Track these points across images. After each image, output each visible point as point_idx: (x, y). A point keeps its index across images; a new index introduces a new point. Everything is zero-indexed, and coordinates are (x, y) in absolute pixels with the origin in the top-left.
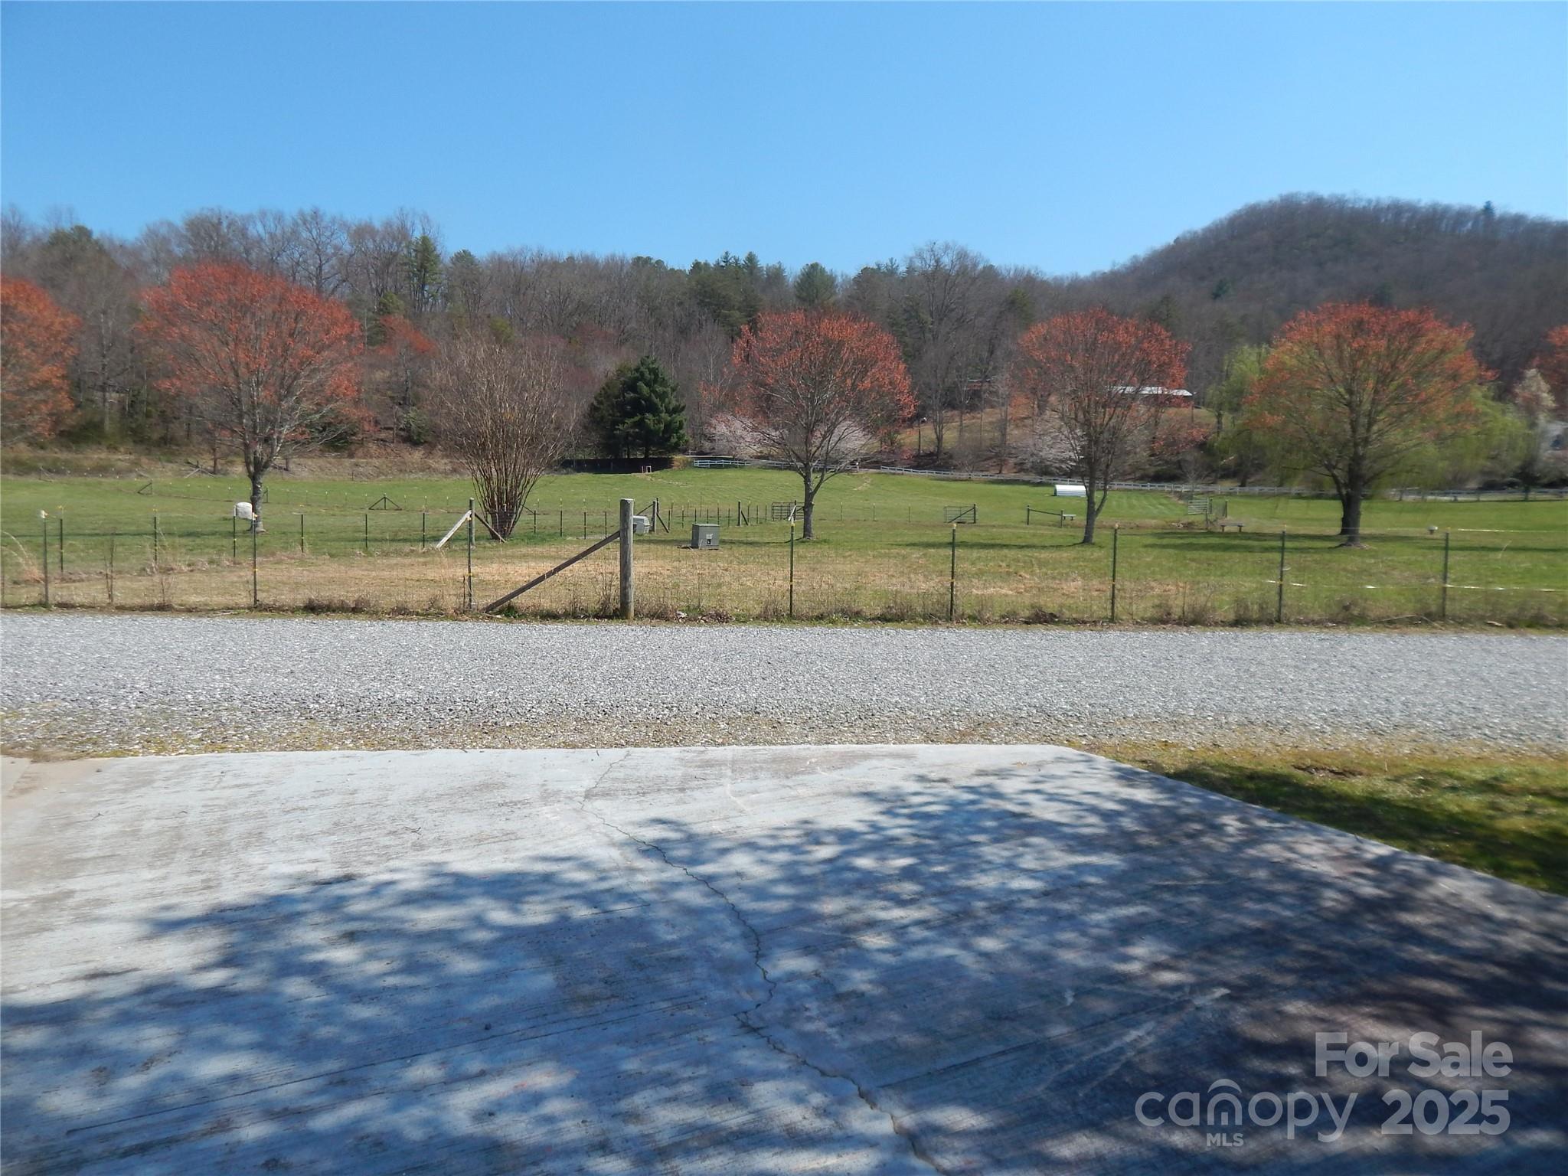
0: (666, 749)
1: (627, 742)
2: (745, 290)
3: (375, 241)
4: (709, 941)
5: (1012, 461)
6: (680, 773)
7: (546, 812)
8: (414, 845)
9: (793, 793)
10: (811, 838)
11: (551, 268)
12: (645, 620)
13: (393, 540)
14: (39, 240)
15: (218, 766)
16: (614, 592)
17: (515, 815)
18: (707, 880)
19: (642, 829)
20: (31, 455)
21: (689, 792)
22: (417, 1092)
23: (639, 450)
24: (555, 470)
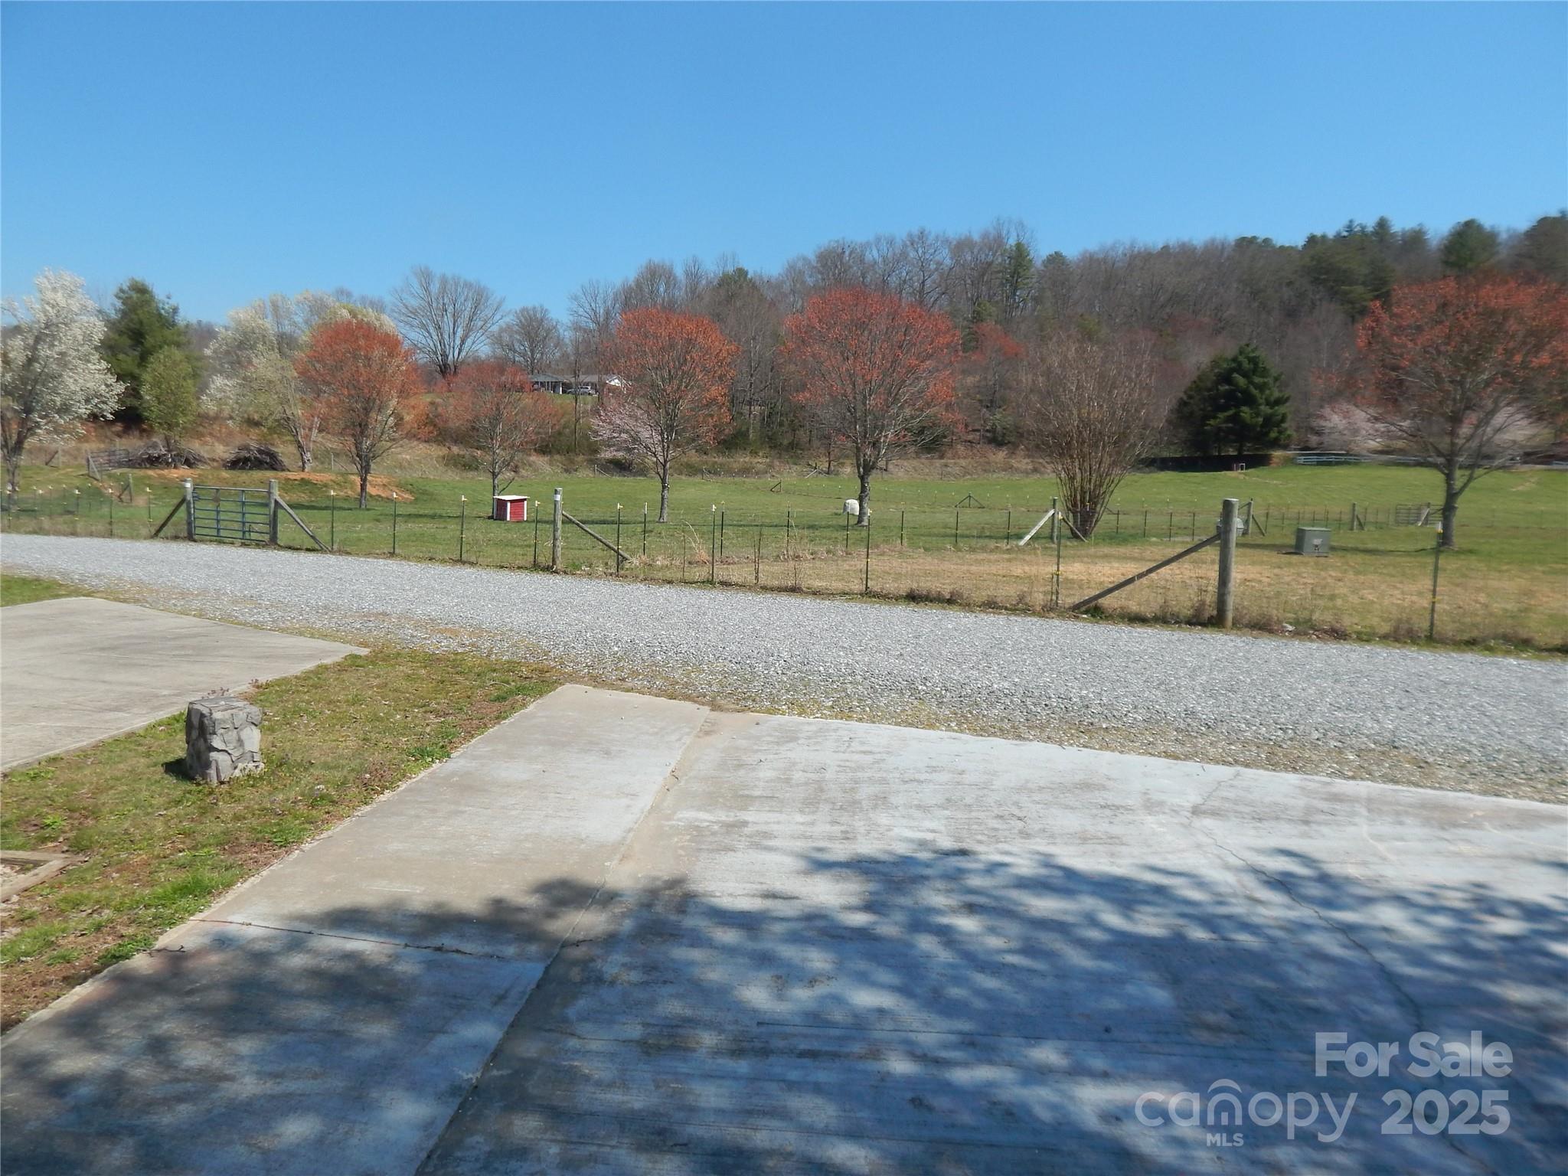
0: (1283, 775)
1: (1236, 761)
2: (1372, 261)
3: (973, 253)
4: (1355, 999)
6: (1301, 803)
7: (1150, 821)
8: (1021, 832)
9: (1452, 848)
10: (1483, 906)
11: (1143, 261)
12: (1245, 630)
13: (979, 537)
14: (711, 282)
15: (847, 732)
16: (1210, 598)
17: (1118, 819)
18: (1347, 929)
19: (1261, 857)
20: (700, 460)
21: (1314, 827)
22: (1039, 1074)
23: (1231, 447)
24: (1139, 469)
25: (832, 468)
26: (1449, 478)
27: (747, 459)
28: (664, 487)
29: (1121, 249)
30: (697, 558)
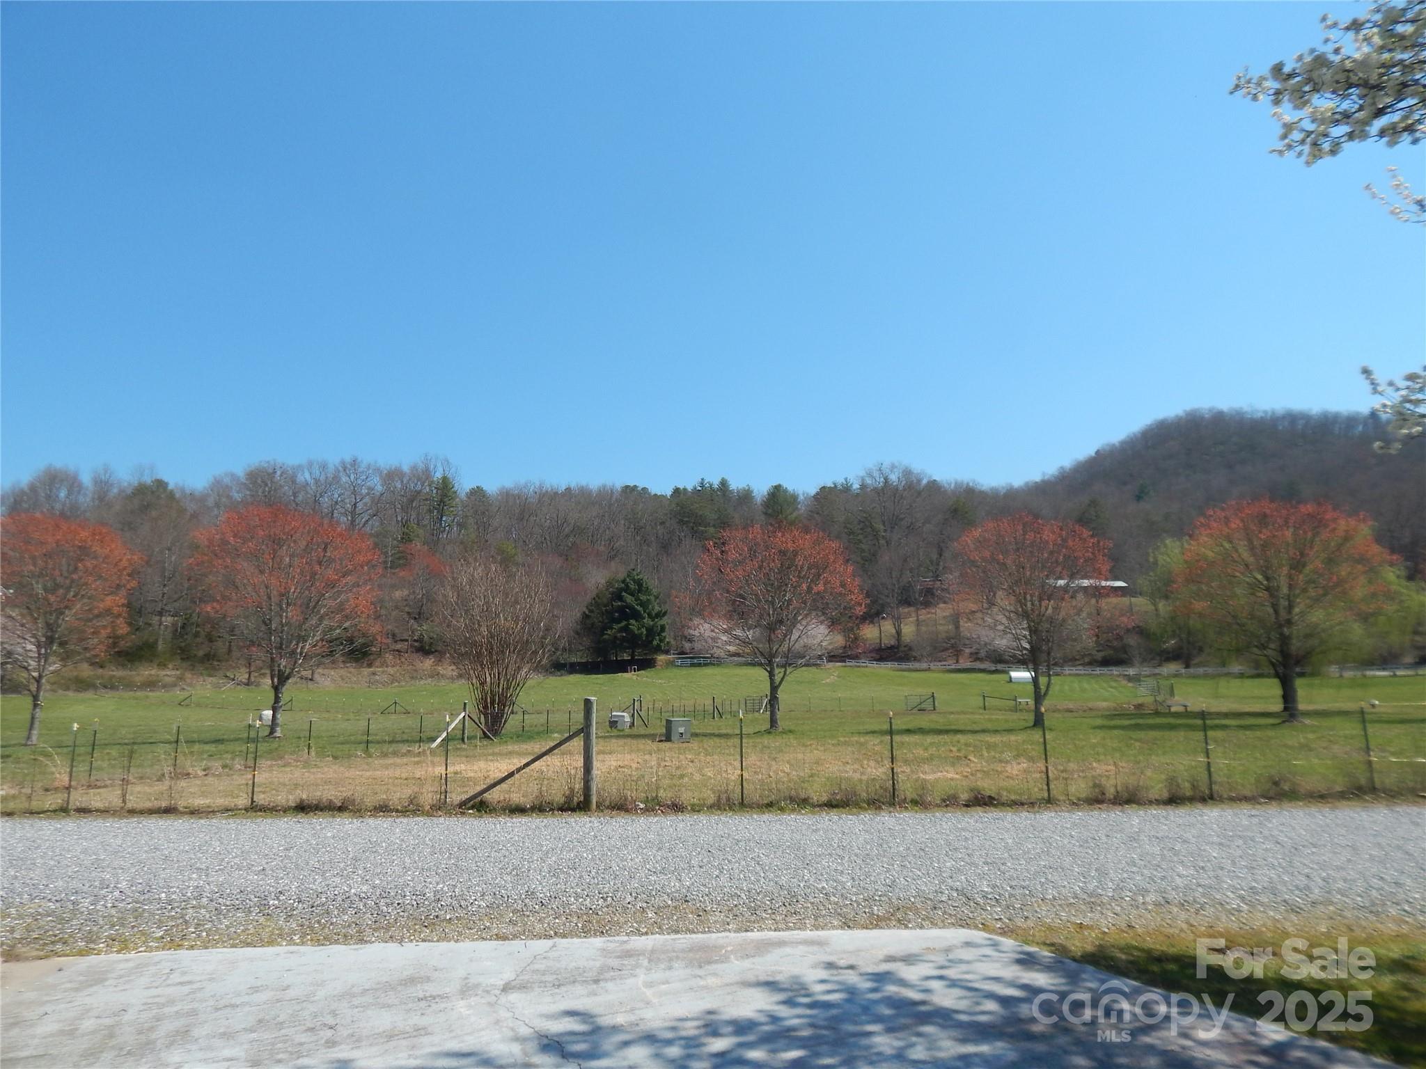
0: (592, 940)
1: (556, 933)
2: (718, 509)
3: (402, 482)
5: (967, 651)
6: (598, 964)
7: (461, 1006)
8: (327, 1042)
9: (702, 983)
10: (709, 1029)
11: (550, 498)
12: (606, 811)
13: (390, 742)
14: (124, 491)
15: (169, 964)
16: (578, 786)
17: (431, 1009)
19: (550, 1023)
20: (92, 673)
21: (602, 984)
23: (626, 652)
24: (550, 673)
25: (253, 679)
26: (771, 675)
27: (153, 672)
28: (35, 706)
29: (532, 488)
30: (56, 784)
